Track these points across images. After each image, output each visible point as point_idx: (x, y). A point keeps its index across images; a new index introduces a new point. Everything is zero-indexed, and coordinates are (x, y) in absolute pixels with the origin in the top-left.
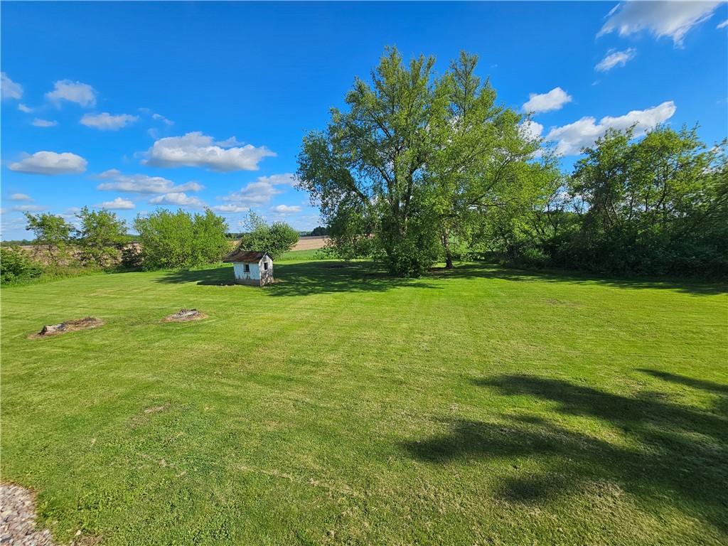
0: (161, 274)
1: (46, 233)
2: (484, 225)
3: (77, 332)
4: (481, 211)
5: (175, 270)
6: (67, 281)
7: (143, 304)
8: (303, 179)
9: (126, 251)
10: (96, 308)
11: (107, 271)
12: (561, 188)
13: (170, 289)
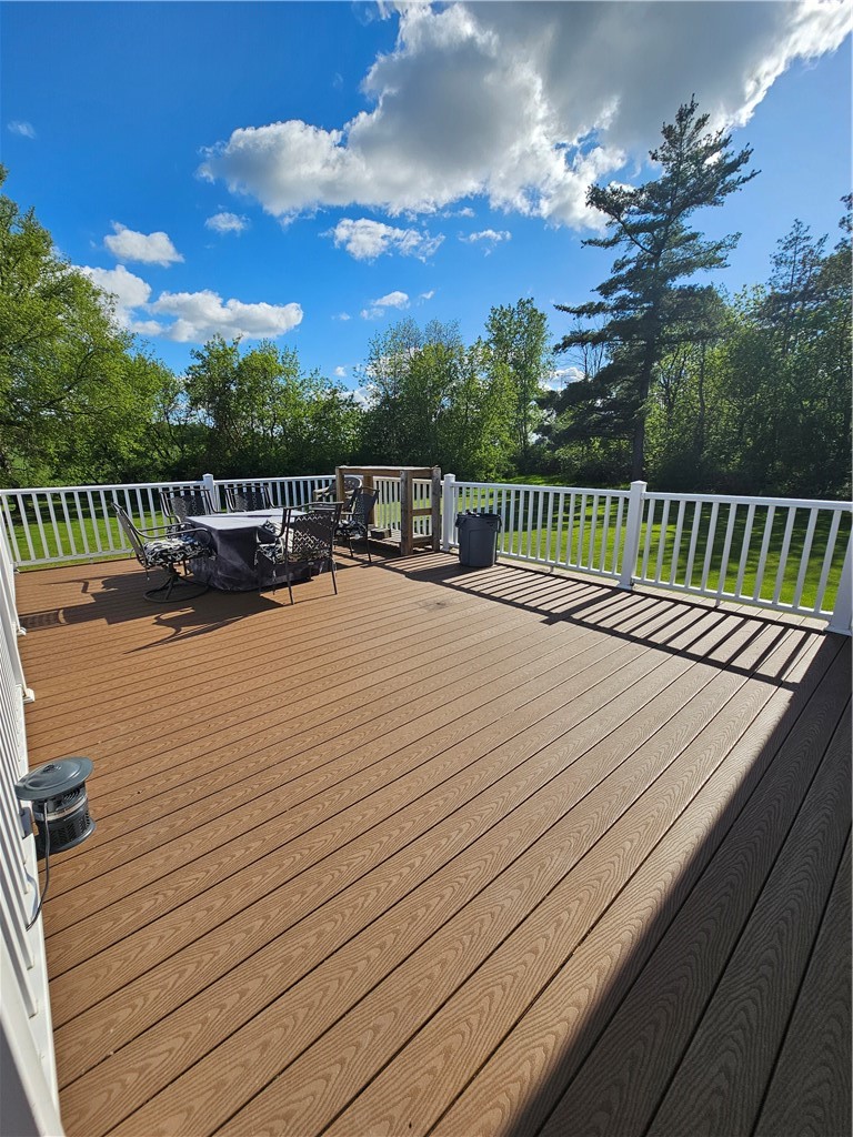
2: (74, 441)
4: (63, 418)
12: (180, 396)
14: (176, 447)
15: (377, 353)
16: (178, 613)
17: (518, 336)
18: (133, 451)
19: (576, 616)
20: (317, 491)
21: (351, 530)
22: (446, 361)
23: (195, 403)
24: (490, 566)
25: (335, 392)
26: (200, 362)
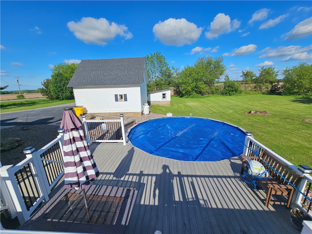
0: (292, 98)
1: (246, 78)
3: (261, 116)
5: (300, 96)
6: (249, 96)
7: (286, 110)
9: (274, 85)
10: (264, 108)
11: (263, 93)
13: (300, 106)
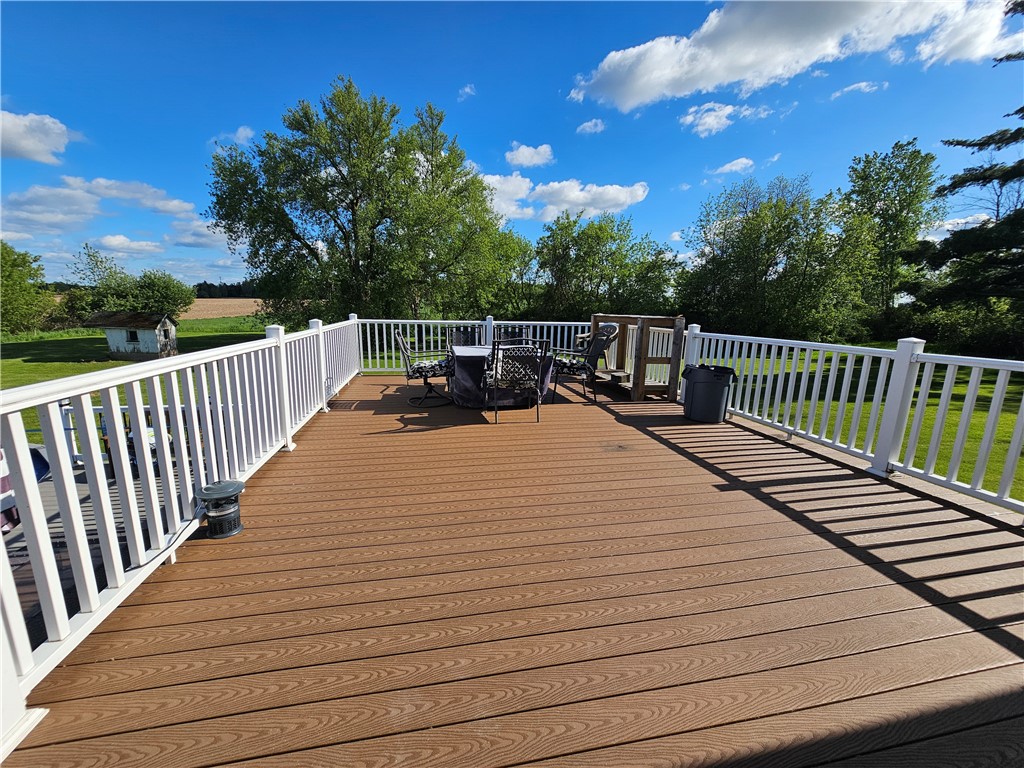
8: (222, 218)
12: (533, 261)
14: (525, 301)
15: (708, 215)
16: (417, 415)
17: (891, 184)
18: (488, 302)
19: (766, 490)
20: (579, 335)
21: (578, 369)
22: (785, 217)
23: (542, 265)
24: (717, 422)
25: (660, 252)
26: (549, 234)
